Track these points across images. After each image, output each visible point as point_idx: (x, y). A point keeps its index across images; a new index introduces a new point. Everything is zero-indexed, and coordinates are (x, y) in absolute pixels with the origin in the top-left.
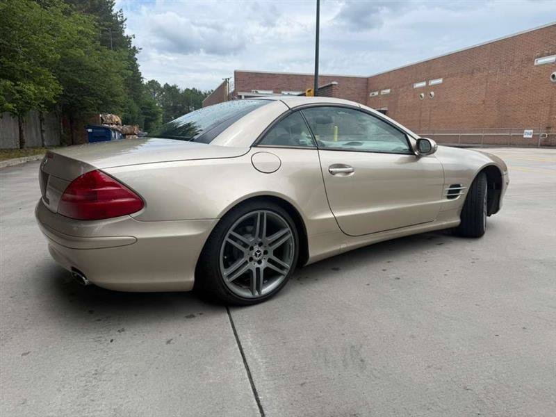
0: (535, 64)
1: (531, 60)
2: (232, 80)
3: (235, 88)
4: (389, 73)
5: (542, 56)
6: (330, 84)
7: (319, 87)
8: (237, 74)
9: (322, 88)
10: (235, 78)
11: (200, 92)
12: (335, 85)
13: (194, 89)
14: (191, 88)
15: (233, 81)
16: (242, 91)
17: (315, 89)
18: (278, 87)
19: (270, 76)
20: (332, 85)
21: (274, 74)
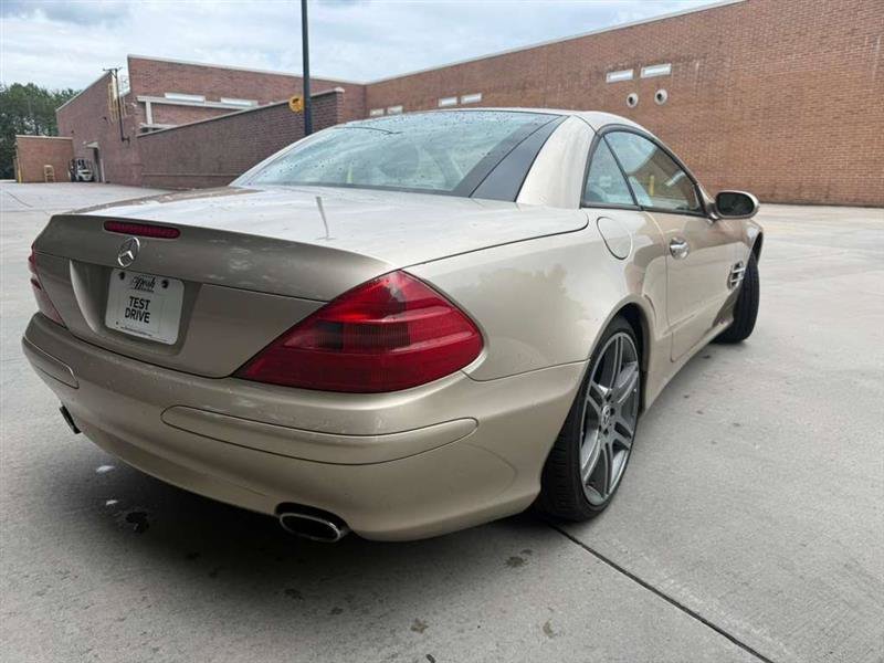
0: (608, 81)
1: (601, 75)
2: (124, 73)
3: (131, 85)
4: (400, 79)
5: (614, 70)
6: (330, 91)
7: (312, 94)
8: (134, 63)
9: (316, 97)
10: (130, 70)
11: (45, 93)
12: (341, 93)
13: (31, 85)
14: (24, 84)
15: (127, 74)
16: (145, 94)
17: (305, 98)
18: (215, 90)
19: (197, 70)
20: (335, 93)
21: (205, 68)
